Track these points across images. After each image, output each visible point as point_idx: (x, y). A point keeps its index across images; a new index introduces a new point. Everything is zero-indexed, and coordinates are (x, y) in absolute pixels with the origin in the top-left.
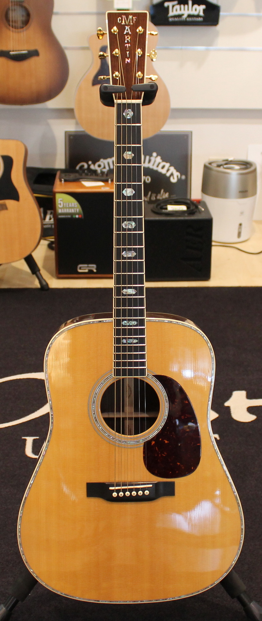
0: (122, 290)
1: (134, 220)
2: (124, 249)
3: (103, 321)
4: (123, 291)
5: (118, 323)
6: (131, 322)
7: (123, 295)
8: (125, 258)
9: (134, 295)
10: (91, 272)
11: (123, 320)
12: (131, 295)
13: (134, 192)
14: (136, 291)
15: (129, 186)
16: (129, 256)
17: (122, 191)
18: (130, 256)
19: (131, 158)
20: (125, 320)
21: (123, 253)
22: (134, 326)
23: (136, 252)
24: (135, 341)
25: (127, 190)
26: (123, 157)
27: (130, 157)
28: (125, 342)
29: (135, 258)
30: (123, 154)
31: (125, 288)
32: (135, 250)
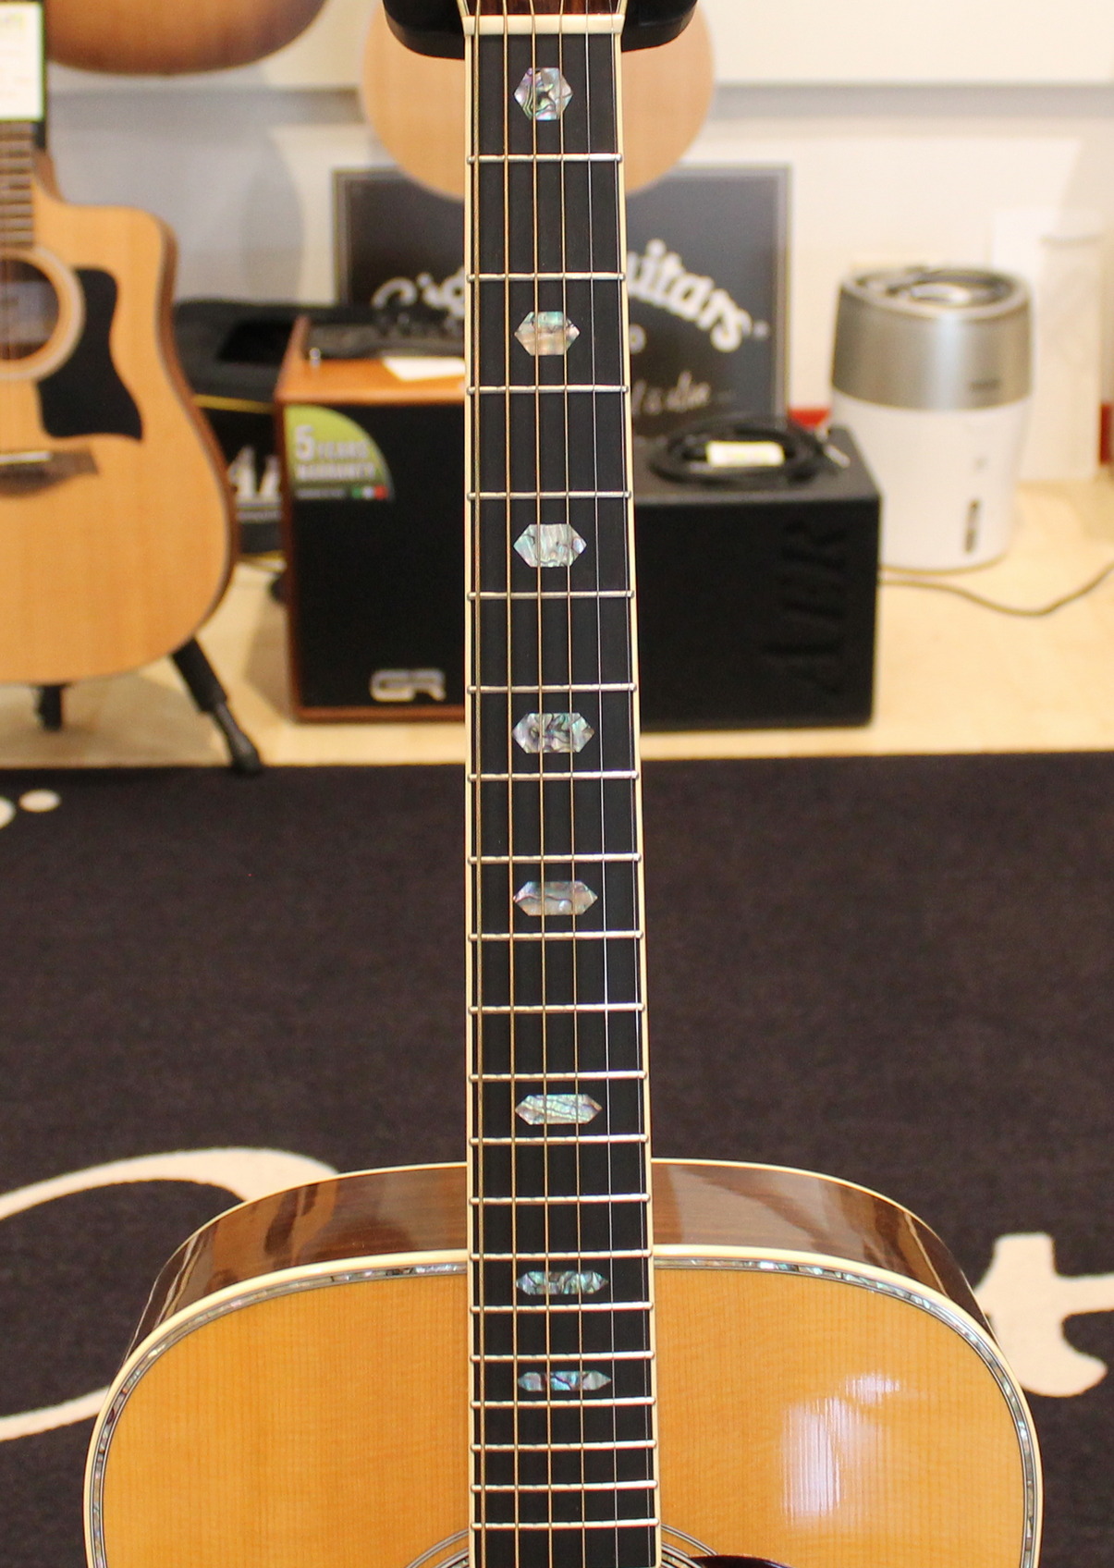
0: (516, 1106)
1: (585, 704)
2: (526, 874)
3: (412, 1269)
4: (525, 1109)
5: (496, 1282)
6: (569, 1278)
7: (524, 1129)
8: (533, 924)
9: (586, 1129)
10: (422, 699)
11: (525, 1267)
12: (568, 1129)
13: (581, 546)
14: (598, 1107)
15: (553, 513)
16: (553, 912)
17: (514, 540)
18: (561, 907)
19: (561, 350)
20: (538, 1266)
21: (522, 893)
22: (587, 1298)
23: (596, 889)
24: (593, 1381)
25: (537, 531)
26: (517, 346)
27: (553, 343)
28: (539, 1388)
29: (590, 919)
30: (514, 328)
31: (536, 1088)
32: (588, 874)
